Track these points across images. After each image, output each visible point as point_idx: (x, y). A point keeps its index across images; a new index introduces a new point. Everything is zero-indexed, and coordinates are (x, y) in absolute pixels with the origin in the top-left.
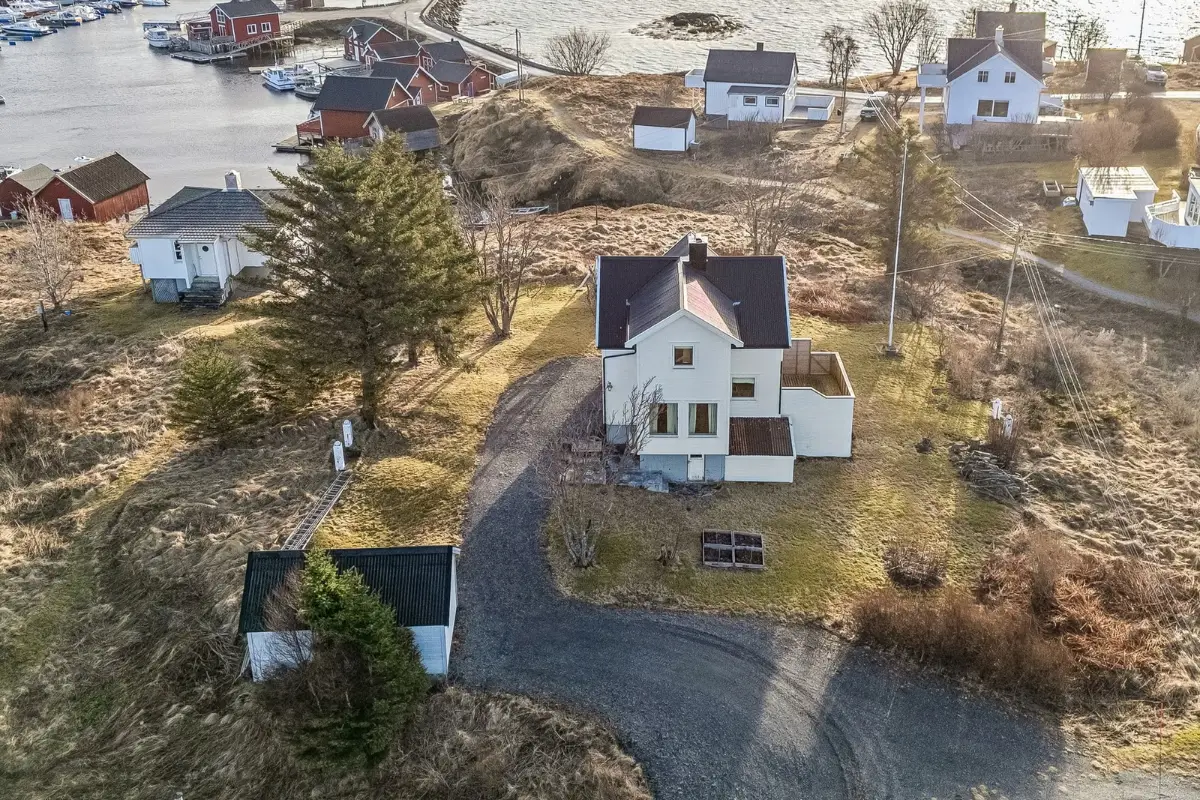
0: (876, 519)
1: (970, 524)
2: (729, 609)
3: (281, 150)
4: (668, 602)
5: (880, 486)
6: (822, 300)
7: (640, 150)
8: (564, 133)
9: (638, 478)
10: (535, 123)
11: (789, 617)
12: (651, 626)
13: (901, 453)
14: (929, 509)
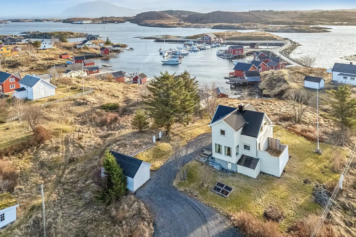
0: (273, 197)
1: (305, 209)
2: (209, 204)
3: (225, 78)
4: (196, 196)
5: (283, 188)
6: (308, 133)
7: (306, 87)
8: (287, 81)
9: (213, 163)
10: (281, 77)
11: (223, 212)
12: (186, 200)
13: (297, 181)
14: (293, 199)
